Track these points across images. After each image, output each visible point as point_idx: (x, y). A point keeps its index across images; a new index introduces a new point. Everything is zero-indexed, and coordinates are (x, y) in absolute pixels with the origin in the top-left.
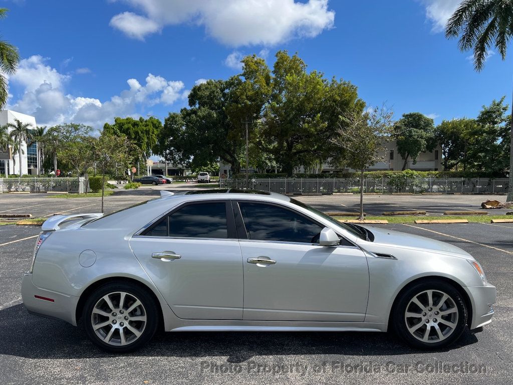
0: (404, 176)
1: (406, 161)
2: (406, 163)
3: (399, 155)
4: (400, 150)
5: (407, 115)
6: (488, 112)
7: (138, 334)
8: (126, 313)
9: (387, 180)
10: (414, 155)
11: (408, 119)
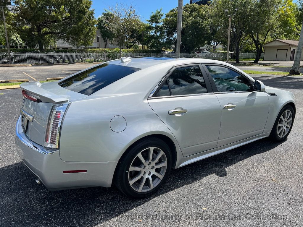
0: (116, 52)
1: (106, 43)
2: (106, 44)
3: (102, 39)
4: (103, 36)
5: (105, 14)
6: (155, 16)
7: (161, 177)
8: (153, 164)
9: (107, 54)
10: (111, 40)
11: (106, 16)
